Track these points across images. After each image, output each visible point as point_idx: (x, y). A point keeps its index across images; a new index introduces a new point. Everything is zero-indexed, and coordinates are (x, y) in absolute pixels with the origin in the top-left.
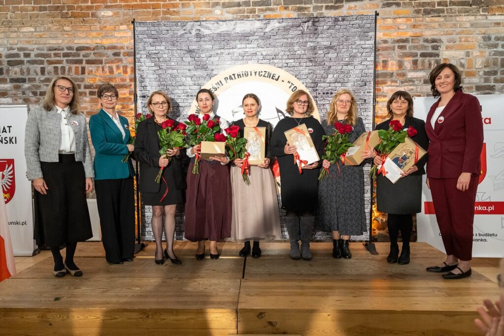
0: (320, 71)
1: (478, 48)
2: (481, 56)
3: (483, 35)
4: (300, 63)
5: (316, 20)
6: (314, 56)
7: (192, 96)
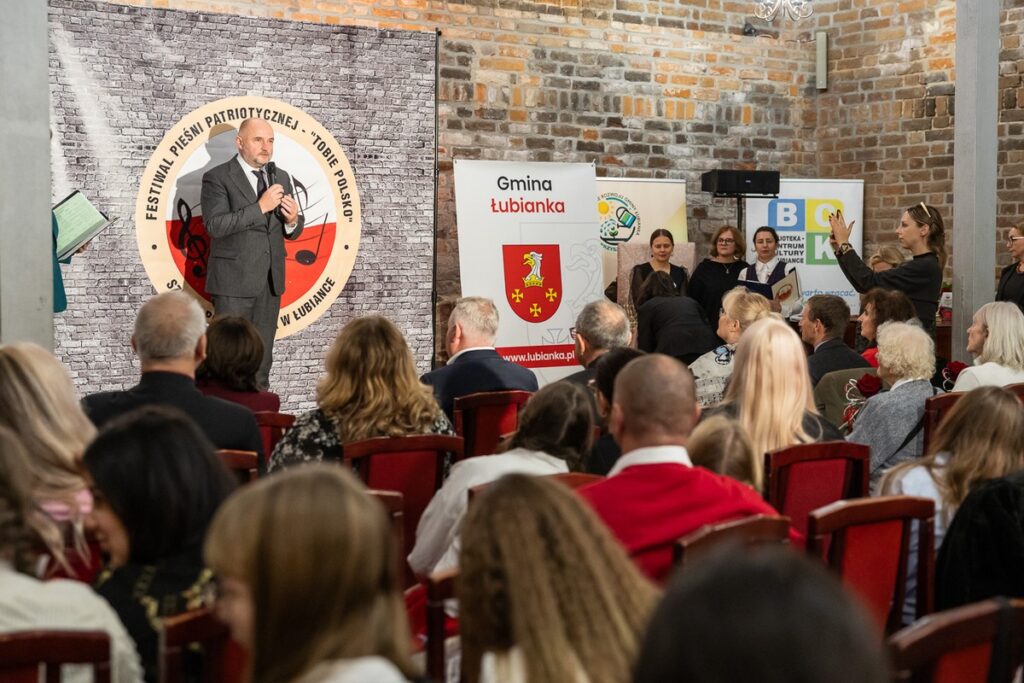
0: (360, 119)
1: (527, 70)
2: (533, 85)
3: (534, 47)
4: (329, 102)
6: (351, 92)
7: (148, 148)
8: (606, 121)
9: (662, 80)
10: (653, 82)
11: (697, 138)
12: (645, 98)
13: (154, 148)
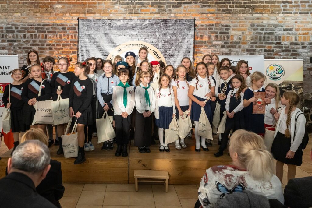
0: (168, 45)
1: (248, 30)
2: (250, 34)
3: (251, 24)
4: (159, 41)
5: (167, 21)
6: (165, 38)
7: (106, 56)
8: (275, 43)
9: (298, 30)
10: (294, 31)
11: (310, 46)
12: (290, 36)
13: (108, 56)
